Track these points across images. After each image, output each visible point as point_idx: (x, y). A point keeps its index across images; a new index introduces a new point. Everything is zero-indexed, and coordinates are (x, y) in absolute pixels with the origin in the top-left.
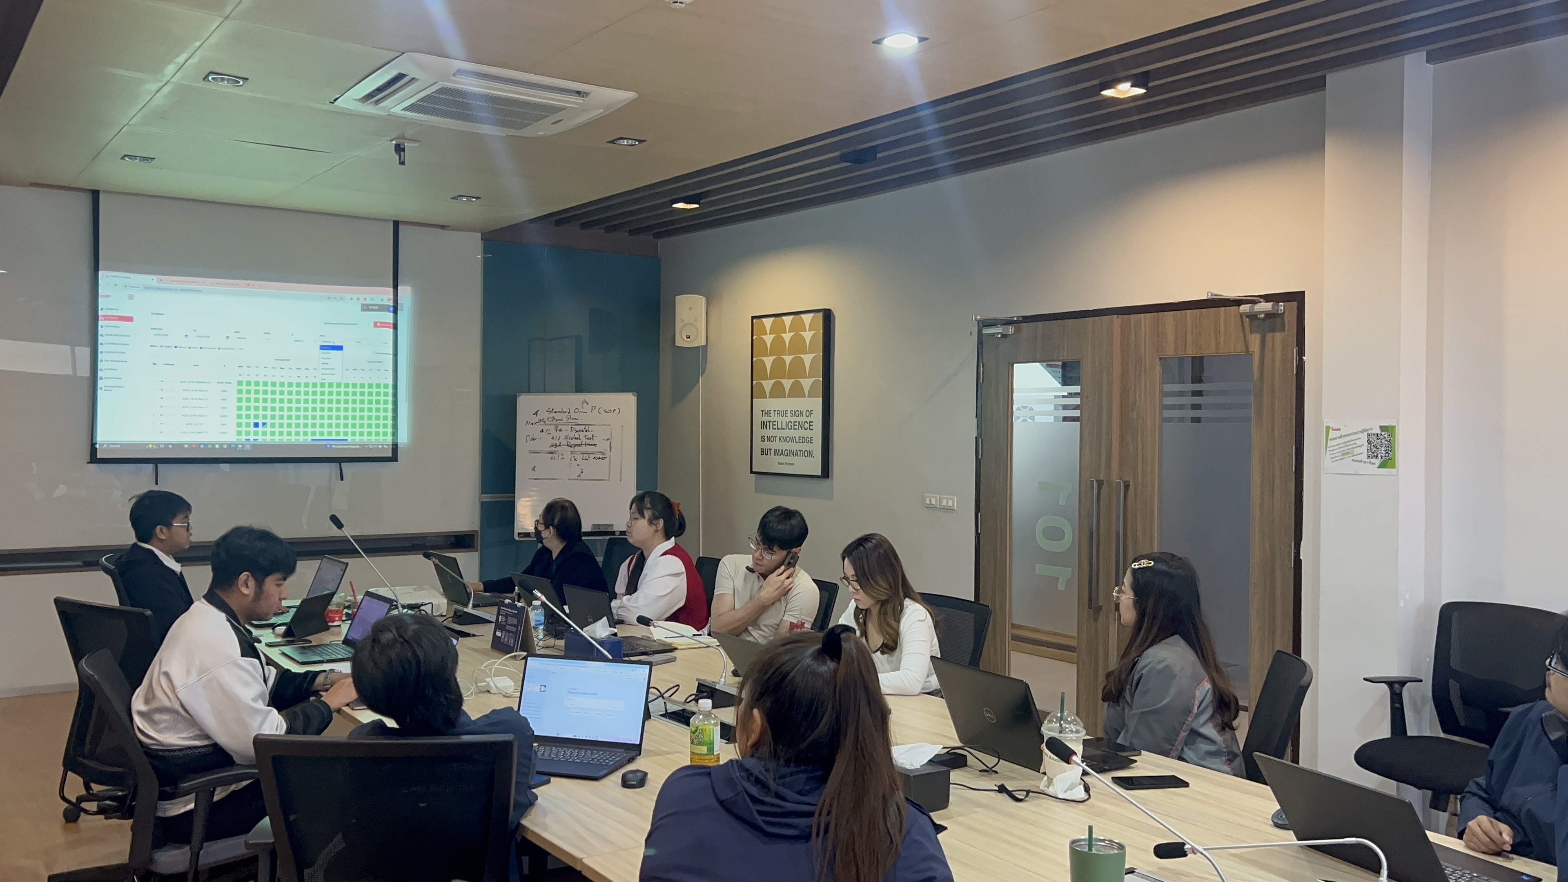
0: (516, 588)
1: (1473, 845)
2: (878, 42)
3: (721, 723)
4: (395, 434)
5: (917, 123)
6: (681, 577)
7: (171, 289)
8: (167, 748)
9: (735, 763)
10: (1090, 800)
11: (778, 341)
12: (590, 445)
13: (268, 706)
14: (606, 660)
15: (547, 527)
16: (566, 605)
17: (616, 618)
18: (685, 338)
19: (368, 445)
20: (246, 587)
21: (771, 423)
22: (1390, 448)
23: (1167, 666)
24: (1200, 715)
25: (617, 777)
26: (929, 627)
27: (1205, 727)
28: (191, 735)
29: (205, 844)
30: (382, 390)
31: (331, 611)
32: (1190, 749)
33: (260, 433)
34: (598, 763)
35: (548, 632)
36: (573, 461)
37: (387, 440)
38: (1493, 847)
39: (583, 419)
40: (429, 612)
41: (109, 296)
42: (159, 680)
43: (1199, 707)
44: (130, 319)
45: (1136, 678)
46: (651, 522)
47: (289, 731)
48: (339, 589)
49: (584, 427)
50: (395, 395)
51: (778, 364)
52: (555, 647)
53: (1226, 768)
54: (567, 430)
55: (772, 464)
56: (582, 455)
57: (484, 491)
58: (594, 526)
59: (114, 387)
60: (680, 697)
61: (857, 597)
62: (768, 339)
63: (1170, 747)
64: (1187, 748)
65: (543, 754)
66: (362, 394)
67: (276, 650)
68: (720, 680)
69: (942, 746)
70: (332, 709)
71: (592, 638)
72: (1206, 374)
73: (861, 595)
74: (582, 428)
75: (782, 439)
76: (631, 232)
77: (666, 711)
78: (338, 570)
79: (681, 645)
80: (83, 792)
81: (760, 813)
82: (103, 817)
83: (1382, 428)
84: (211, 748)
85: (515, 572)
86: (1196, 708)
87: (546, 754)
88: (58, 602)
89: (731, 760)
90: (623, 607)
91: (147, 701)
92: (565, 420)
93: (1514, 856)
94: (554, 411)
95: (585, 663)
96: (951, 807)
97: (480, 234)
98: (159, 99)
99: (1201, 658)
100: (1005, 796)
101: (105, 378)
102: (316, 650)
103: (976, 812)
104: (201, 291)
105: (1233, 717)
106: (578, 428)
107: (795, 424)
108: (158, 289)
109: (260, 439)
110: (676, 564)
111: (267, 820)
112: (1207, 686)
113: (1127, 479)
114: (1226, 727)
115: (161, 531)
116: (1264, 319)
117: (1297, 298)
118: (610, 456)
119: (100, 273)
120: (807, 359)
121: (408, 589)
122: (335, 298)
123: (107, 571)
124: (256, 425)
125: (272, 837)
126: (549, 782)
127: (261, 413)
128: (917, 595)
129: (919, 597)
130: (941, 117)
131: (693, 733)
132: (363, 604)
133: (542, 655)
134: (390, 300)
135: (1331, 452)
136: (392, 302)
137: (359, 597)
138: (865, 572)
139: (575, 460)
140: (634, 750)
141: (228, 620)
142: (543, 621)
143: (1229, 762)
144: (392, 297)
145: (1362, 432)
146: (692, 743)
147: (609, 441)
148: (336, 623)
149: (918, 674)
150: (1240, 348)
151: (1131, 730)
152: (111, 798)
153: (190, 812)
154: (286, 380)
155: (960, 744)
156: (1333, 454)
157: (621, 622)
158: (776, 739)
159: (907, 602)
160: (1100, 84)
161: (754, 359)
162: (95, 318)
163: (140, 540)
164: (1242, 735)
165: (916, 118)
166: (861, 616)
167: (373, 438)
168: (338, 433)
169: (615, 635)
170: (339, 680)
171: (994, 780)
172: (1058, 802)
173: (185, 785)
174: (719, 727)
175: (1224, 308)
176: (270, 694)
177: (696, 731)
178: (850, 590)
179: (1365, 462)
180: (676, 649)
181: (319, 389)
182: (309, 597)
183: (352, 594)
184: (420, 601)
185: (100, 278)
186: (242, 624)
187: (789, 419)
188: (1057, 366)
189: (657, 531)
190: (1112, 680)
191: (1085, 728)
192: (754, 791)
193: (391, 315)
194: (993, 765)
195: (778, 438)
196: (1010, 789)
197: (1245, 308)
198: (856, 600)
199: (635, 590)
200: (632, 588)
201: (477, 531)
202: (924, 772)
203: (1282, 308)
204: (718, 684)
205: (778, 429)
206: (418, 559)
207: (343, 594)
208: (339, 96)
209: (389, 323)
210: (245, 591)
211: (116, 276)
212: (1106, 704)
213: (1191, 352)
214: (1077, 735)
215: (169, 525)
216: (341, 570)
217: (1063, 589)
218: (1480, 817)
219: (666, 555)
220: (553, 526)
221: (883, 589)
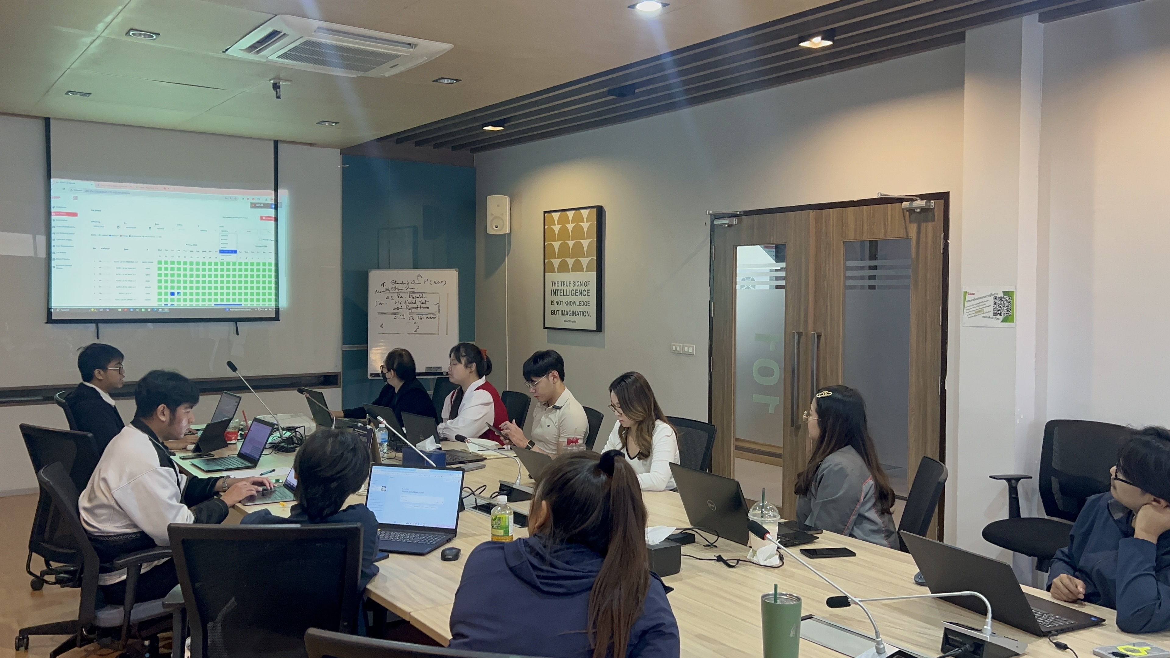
0: (367, 415)
1: (1057, 595)
2: (632, 7)
3: (514, 512)
4: (277, 300)
5: (661, 68)
6: (491, 405)
7: (106, 192)
8: (105, 535)
9: (522, 541)
10: (783, 566)
11: (563, 230)
12: (424, 308)
13: (181, 502)
14: (431, 467)
15: (389, 370)
16: (404, 427)
17: (442, 436)
18: (494, 228)
19: (257, 308)
20: (163, 414)
21: (559, 291)
22: (1010, 307)
23: (842, 469)
24: (866, 504)
25: (438, 553)
26: (674, 441)
27: (869, 512)
28: (124, 524)
29: (135, 605)
30: (267, 267)
31: (229, 433)
32: (858, 528)
33: (176, 300)
34: (425, 543)
35: (391, 447)
36: (411, 320)
37: (271, 305)
38: (1071, 596)
39: (418, 288)
40: (302, 433)
41: (59, 197)
42: (100, 485)
43: (864, 498)
44: (75, 215)
45: (819, 477)
46: (466, 366)
47: (196, 521)
48: (235, 417)
49: (419, 294)
50: (277, 271)
51: (564, 247)
52: (396, 458)
53: (885, 542)
54: (406, 297)
55: (560, 322)
56: (418, 316)
57: (345, 341)
58: (427, 368)
59: (64, 266)
60: (486, 494)
61: (621, 419)
62: (556, 228)
63: (843, 527)
64: (856, 527)
65: (384, 537)
66: (252, 270)
67: (188, 462)
68: (516, 482)
69: (676, 528)
70: (228, 506)
71: (421, 451)
72: (879, 253)
73: (624, 418)
74: (418, 295)
75: (567, 303)
76: (454, 148)
77: (476, 504)
78: (233, 402)
79: (489, 456)
80: (45, 568)
81: (538, 577)
82: (59, 586)
83: (1005, 293)
84: (139, 535)
85: (367, 402)
86: (862, 498)
87: (386, 538)
88: (23, 427)
89: (520, 539)
90: (448, 428)
91: (90, 500)
92: (405, 289)
93: (1086, 603)
94: (396, 283)
95: (415, 470)
96: (682, 572)
97: (339, 150)
98: (92, 49)
99: (866, 461)
100: (721, 564)
101: (57, 259)
102: (217, 462)
103: (700, 576)
104: (129, 193)
105: (890, 505)
106: (414, 295)
107: (577, 291)
108: (96, 192)
109: (176, 304)
110: (487, 396)
111: (179, 586)
112: (871, 482)
113: (819, 331)
114: (885, 512)
115: (99, 373)
116: (919, 213)
117: (944, 197)
118: (439, 316)
119: (52, 180)
120: (585, 243)
121: (287, 416)
122: (231, 198)
123: (60, 404)
124: (172, 294)
125: (183, 599)
126: (387, 557)
127: (176, 285)
128: (665, 417)
129: (666, 419)
130: (679, 63)
131: (493, 520)
132: (251, 428)
133: (387, 464)
134: (272, 199)
135: (968, 311)
136: (273, 201)
137: (250, 422)
138: (626, 401)
139: (413, 319)
140: (452, 533)
141: (150, 439)
142: (387, 439)
143: (887, 538)
144: (273, 197)
145: (990, 296)
146: (493, 527)
147: (438, 305)
148: (232, 442)
149: (664, 476)
150: (902, 234)
151: (815, 514)
152: (65, 572)
153: (123, 582)
154: (195, 260)
155: (690, 526)
156: (968, 312)
157: (446, 439)
158: (556, 524)
159: (658, 422)
160: (799, 38)
161: (546, 244)
162: (49, 213)
163: (84, 380)
164: (897, 518)
165: (660, 64)
166: (624, 432)
167: (261, 303)
168: (234, 300)
169: (440, 449)
170: (234, 483)
171: (714, 552)
172: (760, 568)
173: (119, 562)
174: (513, 515)
175: (890, 205)
176: (182, 495)
177: (495, 519)
178: (616, 414)
179: (992, 318)
180: (486, 459)
181: (219, 267)
182: (213, 422)
183: (244, 420)
184: (295, 425)
185: (52, 184)
186: (161, 441)
187: (572, 288)
188: (772, 247)
189: (471, 372)
190: (802, 478)
191: (779, 513)
192: (536, 562)
193: (273, 211)
194: (714, 542)
195: (564, 302)
196: (725, 558)
197: (905, 204)
198: (620, 421)
199: (456, 415)
200: (454, 414)
201: (340, 372)
202: (662, 547)
203: (933, 204)
204: (515, 484)
205: (564, 295)
206: (294, 393)
207: (238, 420)
208: (230, 47)
209: (271, 217)
210: (163, 418)
211: (64, 182)
212: (798, 496)
213: (866, 237)
214: (775, 519)
215: (105, 369)
216: (236, 402)
217: (773, 413)
218: (1061, 575)
219: (479, 389)
220: (393, 370)
221: (639, 413)
